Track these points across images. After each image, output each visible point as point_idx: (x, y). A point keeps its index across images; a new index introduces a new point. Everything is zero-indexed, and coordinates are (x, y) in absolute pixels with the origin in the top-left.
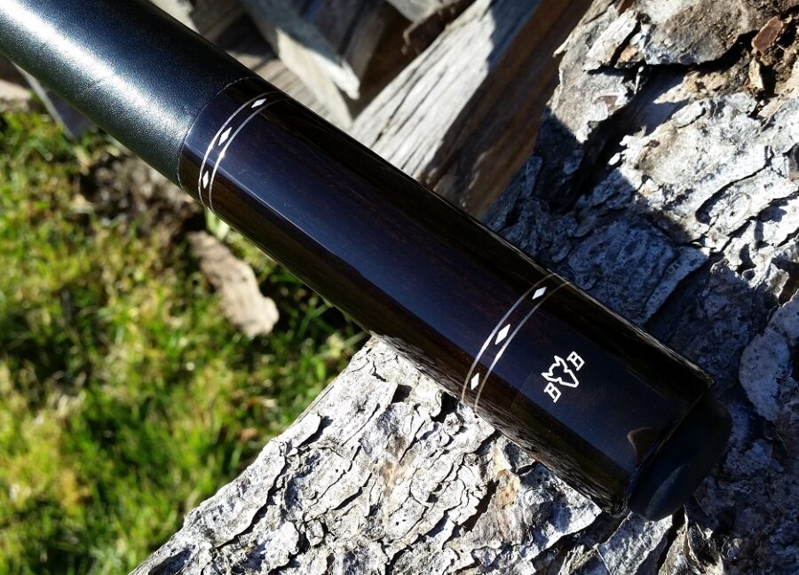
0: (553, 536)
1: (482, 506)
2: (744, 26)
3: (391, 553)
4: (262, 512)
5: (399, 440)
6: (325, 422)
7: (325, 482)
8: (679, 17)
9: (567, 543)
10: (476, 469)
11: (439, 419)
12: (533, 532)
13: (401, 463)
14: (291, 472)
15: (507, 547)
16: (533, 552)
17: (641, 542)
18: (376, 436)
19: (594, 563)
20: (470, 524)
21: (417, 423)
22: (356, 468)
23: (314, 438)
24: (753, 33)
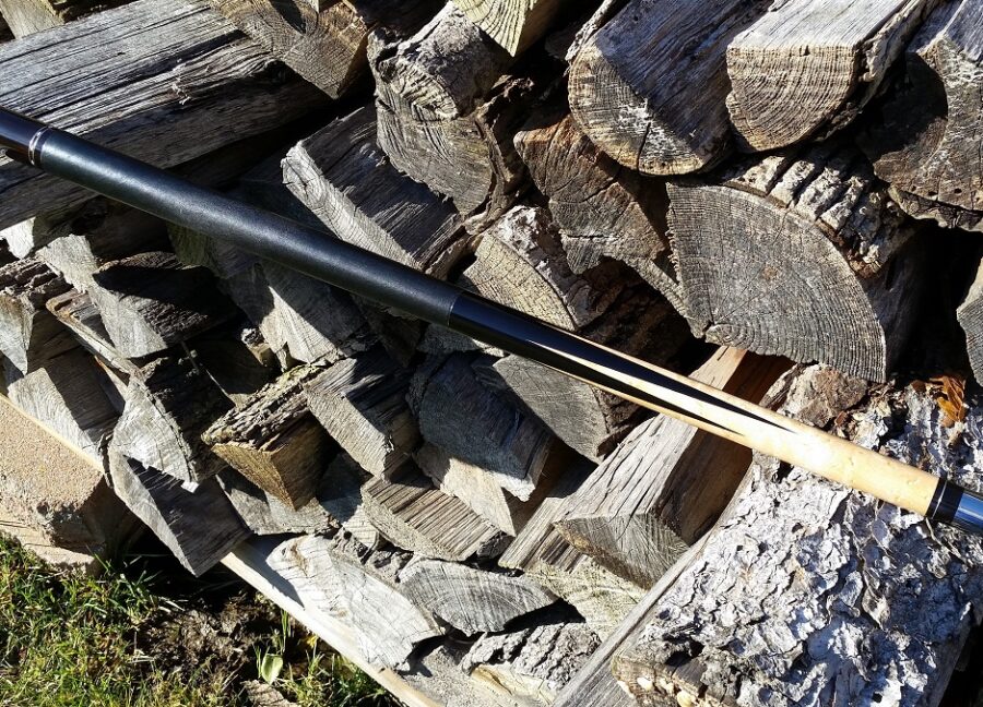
0: (822, 591)
1: (791, 581)
2: (830, 415)
3: (759, 600)
4: (693, 596)
5: (746, 565)
6: (707, 564)
7: (715, 585)
8: (803, 411)
9: (827, 593)
10: (783, 570)
11: (759, 555)
12: (814, 587)
13: (749, 573)
14: (699, 581)
15: (806, 594)
16: (816, 596)
17: (853, 593)
18: (735, 563)
19: (838, 600)
20: (788, 588)
21: (750, 558)
22: (729, 577)
23: (704, 569)
24: (834, 418)
